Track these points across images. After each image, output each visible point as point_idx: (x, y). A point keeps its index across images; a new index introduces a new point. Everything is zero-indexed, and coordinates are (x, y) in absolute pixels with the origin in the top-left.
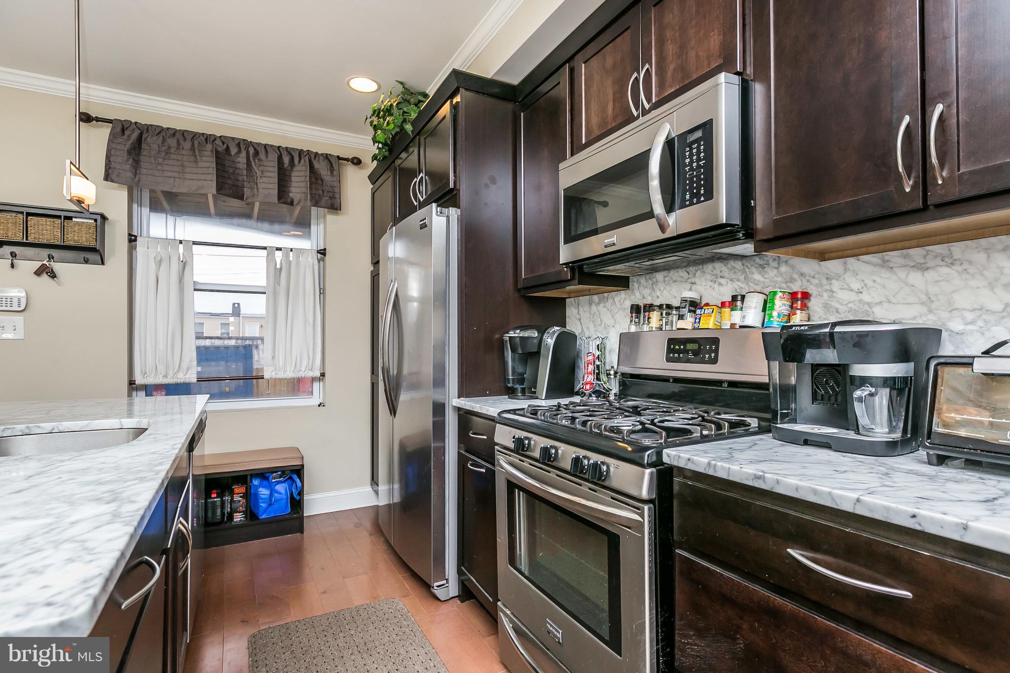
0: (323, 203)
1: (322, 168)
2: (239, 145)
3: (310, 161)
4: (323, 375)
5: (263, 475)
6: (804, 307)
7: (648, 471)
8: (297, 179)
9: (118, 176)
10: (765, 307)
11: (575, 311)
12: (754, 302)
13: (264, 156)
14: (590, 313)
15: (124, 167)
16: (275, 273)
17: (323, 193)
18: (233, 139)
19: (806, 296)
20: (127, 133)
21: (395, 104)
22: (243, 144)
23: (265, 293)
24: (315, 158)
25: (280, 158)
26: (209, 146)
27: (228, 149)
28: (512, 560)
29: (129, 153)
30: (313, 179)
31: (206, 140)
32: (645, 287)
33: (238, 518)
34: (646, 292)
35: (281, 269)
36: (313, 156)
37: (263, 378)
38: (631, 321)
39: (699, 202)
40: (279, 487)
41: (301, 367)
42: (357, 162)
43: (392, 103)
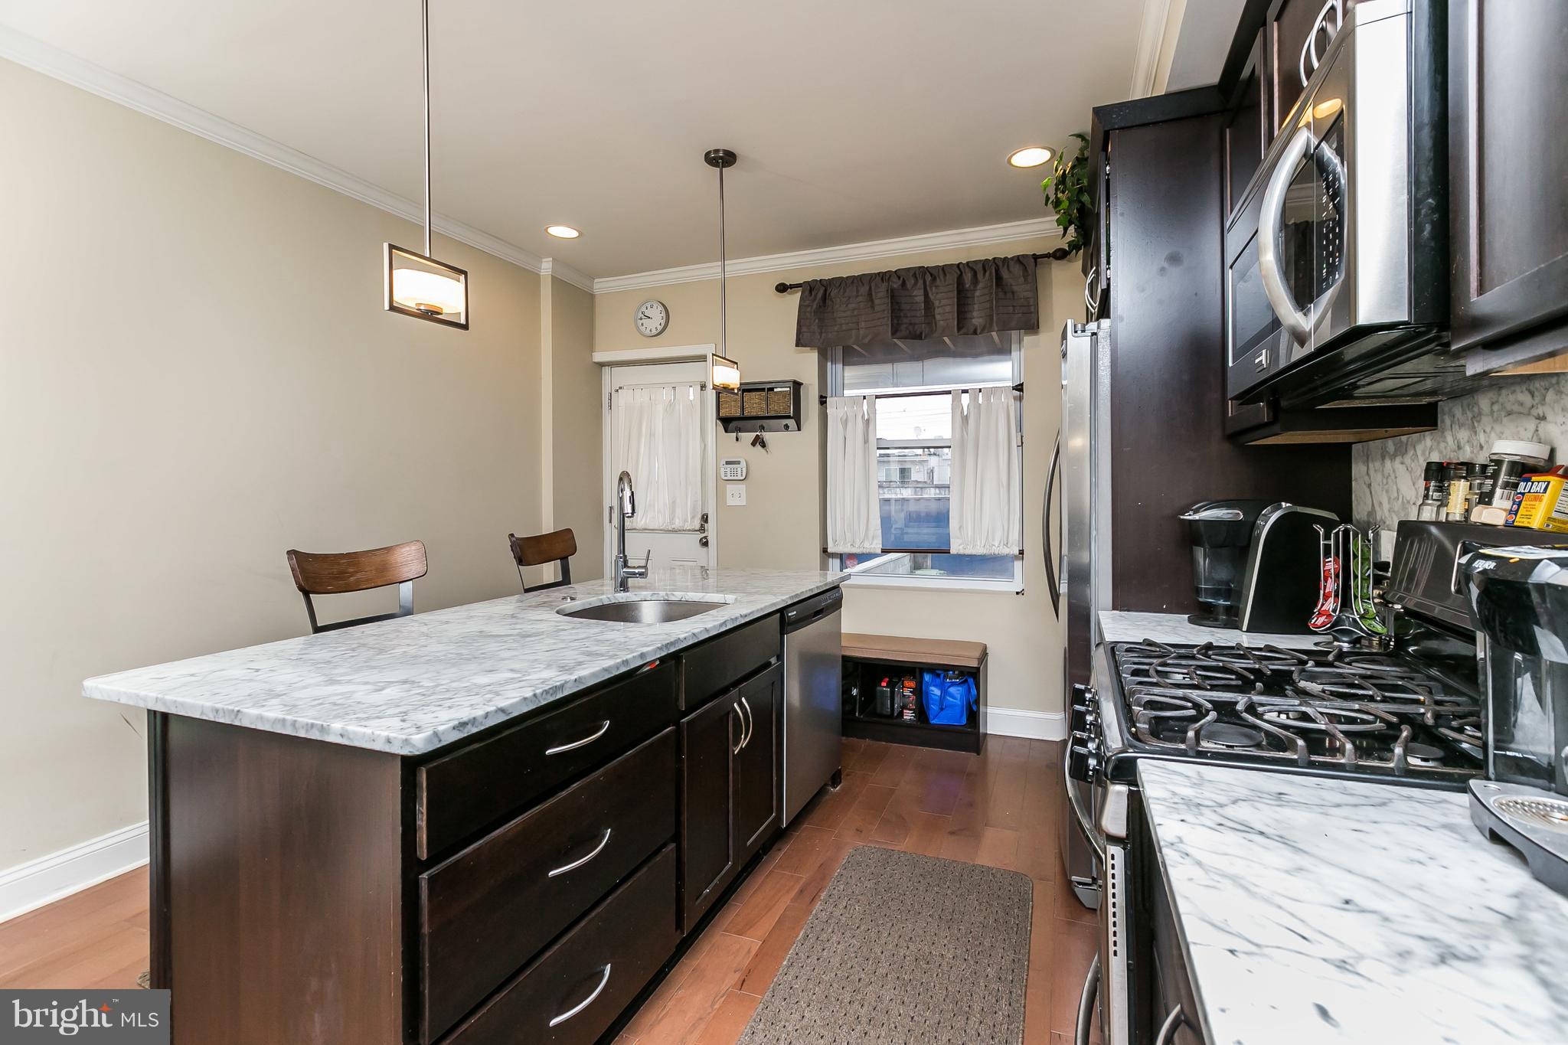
0: (1016, 323)
1: (1012, 276)
2: (915, 275)
3: (997, 271)
4: (1021, 552)
5: (938, 670)
8: (981, 299)
9: (807, 338)
11: (1364, 468)
13: (942, 280)
14: (1383, 475)
15: (812, 328)
16: (963, 420)
17: (1014, 310)
18: (909, 269)
20: (814, 293)
22: (919, 273)
23: (950, 447)
24: (1003, 265)
25: (961, 278)
26: (885, 286)
27: (902, 284)
29: (816, 312)
30: (1001, 294)
31: (882, 279)
32: (1461, 426)
33: (908, 715)
34: (1463, 435)
35: (969, 415)
36: (1000, 264)
37: (949, 553)
38: (1426, 497)
40: (952, 690)
41: (993, 540)
42: (1061, 255)
43: (1065, 171)
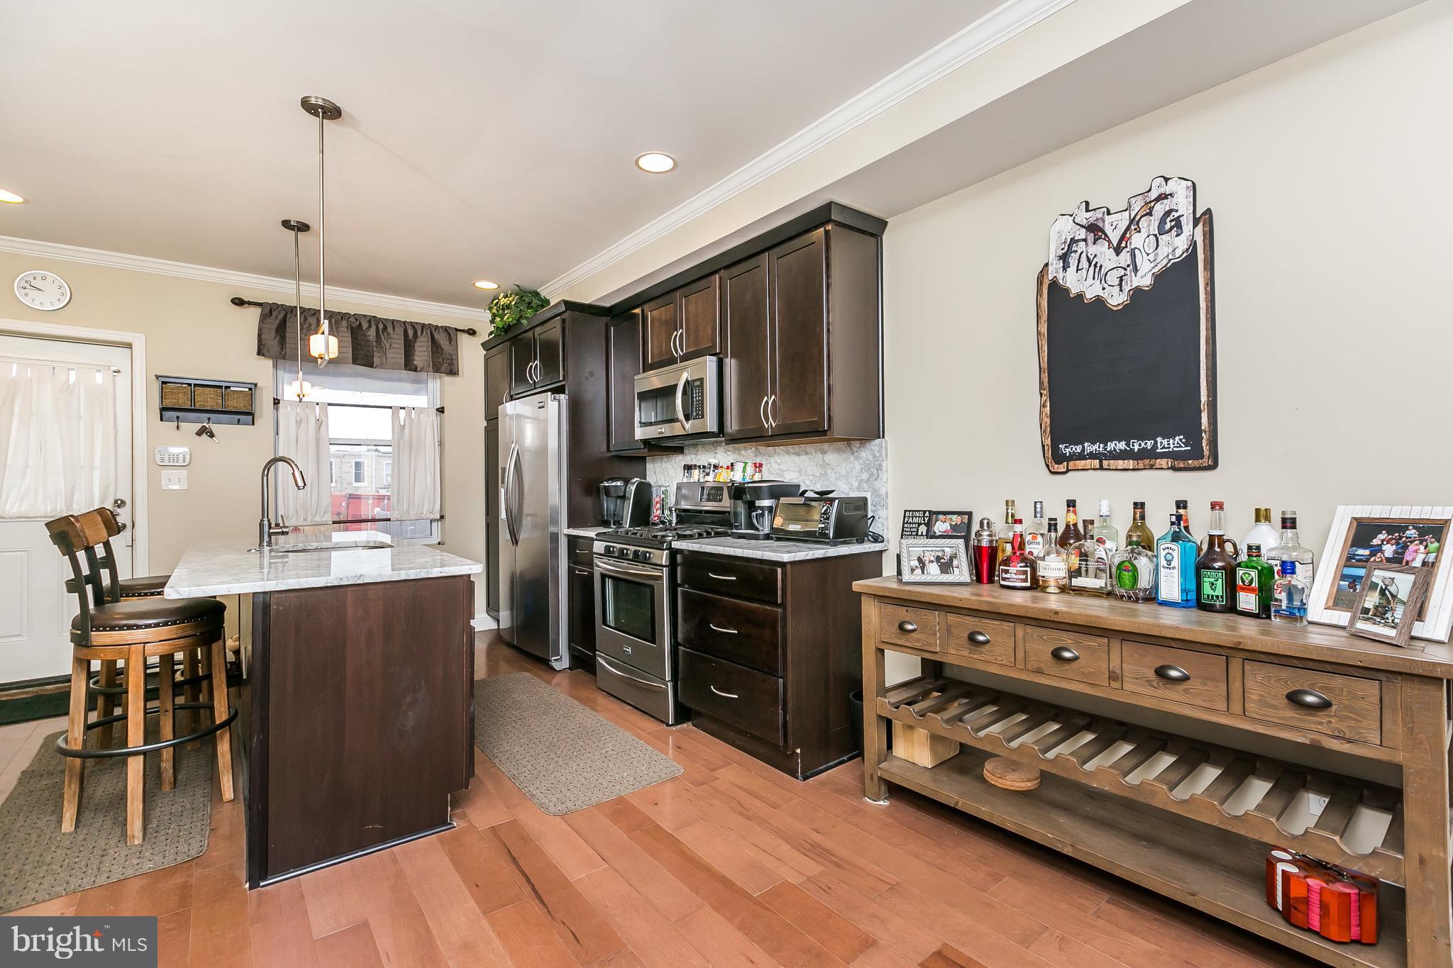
0: (443, 369)
1: (441, 338)
2: (369, 322)
3: (431, 333)
4: (442, 516)
6: (760, 471)
7: (666, 552)
8: (421, 349)
9: (268, 351)
10: (744, 471)
11: (652, 466)
12: (739, 467)
13: (391, 329)
14: (661, 468)
15: (273, 344)
16: (399, 429)
17: (443, 361)
18: (365, 316)
19: (761, 465)
20: (274, 314)
21: (513, 303)
22: (373, 320)
23: (390, 446)
24: (436, 330)
25: (405, 331)
26: (344, 323)
27: (360, 325)
28: (605, 622)
29: (277, 331)
30: (434, 349)
32: (692, 454)
34: (693, 456)
35: (404, 426)
36: (433, 329)
37: (389, 520)
38: (684, 475)
39: (699, 418)
41: (422, 510)
42: (472, 332)
43: (511, 302)
